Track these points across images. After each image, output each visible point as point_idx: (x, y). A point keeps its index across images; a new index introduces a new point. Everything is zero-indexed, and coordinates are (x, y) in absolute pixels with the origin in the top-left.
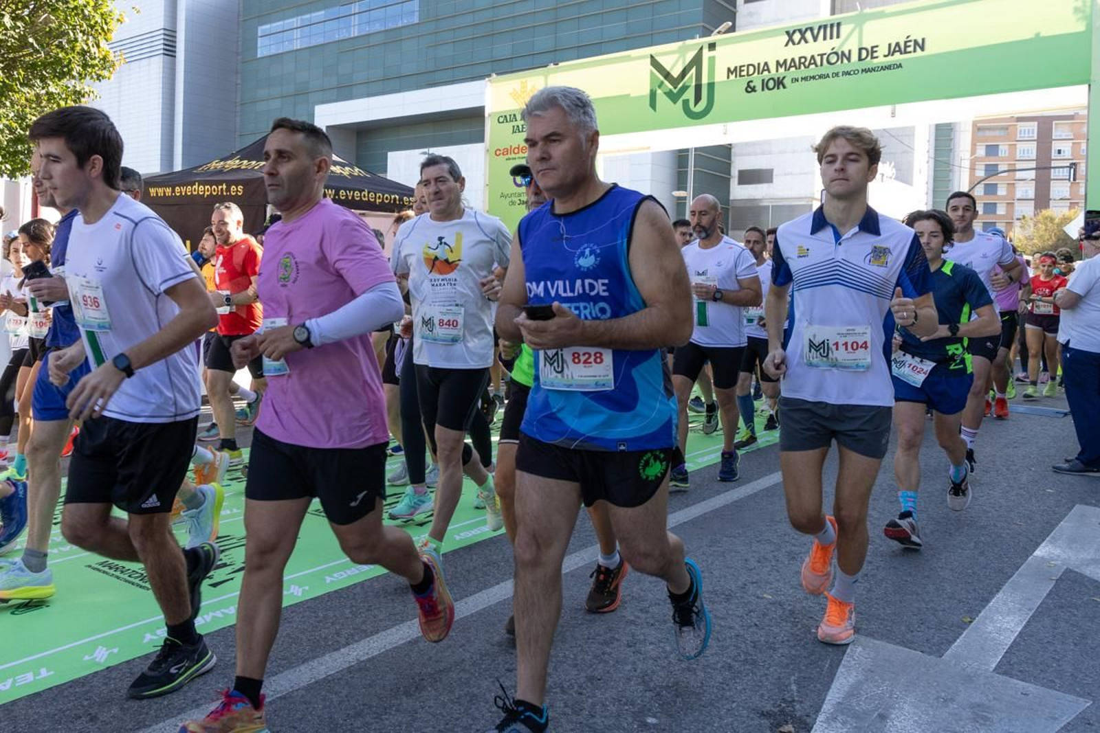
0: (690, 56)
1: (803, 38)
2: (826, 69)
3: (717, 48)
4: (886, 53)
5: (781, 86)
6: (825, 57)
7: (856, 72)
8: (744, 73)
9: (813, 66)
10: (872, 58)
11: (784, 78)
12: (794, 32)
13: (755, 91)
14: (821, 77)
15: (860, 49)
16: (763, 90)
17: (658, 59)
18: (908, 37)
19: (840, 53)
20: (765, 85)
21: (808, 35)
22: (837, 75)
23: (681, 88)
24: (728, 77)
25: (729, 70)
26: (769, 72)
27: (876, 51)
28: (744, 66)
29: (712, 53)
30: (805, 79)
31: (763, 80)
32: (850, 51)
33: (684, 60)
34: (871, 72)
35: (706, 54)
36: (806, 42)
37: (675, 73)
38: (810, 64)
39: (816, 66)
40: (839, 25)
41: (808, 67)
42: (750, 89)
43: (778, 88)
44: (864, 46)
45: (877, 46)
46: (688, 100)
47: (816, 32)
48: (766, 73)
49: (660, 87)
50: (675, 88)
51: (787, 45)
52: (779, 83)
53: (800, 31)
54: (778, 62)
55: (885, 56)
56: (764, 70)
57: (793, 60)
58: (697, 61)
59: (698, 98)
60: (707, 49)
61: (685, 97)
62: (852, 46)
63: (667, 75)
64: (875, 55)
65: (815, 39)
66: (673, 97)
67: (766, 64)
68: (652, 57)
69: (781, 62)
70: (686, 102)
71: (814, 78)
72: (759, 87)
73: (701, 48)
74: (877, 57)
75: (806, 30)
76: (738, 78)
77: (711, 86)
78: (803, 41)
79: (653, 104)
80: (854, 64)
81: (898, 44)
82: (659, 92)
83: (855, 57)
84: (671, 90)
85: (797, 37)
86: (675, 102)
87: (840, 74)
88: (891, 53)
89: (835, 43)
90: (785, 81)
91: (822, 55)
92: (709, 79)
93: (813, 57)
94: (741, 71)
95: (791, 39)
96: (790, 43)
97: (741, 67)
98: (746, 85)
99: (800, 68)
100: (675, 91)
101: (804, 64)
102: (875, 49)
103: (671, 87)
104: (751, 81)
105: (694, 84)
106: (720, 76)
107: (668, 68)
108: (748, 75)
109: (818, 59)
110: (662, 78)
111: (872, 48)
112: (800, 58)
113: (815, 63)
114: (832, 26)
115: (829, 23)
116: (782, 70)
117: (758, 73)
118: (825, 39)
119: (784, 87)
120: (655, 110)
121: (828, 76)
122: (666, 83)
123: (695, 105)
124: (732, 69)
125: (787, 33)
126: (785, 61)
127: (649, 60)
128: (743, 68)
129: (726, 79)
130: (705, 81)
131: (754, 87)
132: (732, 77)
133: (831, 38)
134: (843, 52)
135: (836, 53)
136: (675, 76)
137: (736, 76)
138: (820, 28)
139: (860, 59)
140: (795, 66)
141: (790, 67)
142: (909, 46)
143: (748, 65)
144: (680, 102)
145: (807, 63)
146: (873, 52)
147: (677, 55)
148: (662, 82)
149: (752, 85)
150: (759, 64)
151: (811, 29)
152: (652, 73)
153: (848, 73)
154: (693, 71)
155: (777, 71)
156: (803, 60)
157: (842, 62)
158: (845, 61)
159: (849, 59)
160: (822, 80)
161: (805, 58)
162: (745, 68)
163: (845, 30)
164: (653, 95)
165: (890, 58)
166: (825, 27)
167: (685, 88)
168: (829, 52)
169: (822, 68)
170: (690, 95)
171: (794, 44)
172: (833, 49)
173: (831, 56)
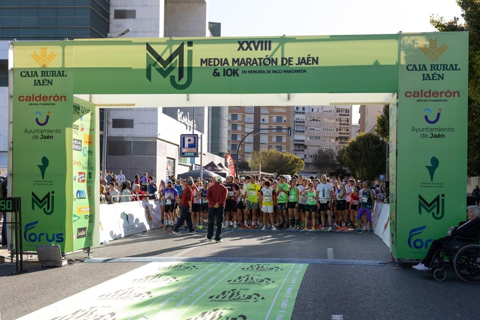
0: (175, 47)
1: (249, 47)
2: (263, 68)
3: (193, 45)
4: (297, 63)
5: (236, 75)
6: (262, 60)
7: (280, 72)
8: (212, 63)
9: (255, 65)
10: (290, 64)
11: (238, 69)
12: (243, 42)
13: (219, 76)
14: (260, 72)
15: (283, 59)
16: (224, 76)
17: (153, 47)
18: (309, 55)
19: (271, 59)
20: (225, 73)
21: (252, 45)
22: (269, 72)
23: (169, 68)
24: (201, 65)
25: (202, 60)
26: (228, 65)
27: (292, 61)
28: (212, 59)
29: (190, 48)
30: (250, 72)
31: (224, 70)
32: (276, 59)
33: (171, 50)
34: (289, 72)
35: (186, 48)
36: (251, 49)
37: (165, 57)
38: (253, 63)
39: (257, 65)
40: (270, 42)
41: (252, 65)
42: (216, 74)
43: (234, 76)
44: (285, 57)
45: (292, 58)
46: (174, 76)
47: (256, 44)
48: (226, 65)
49: (154, 66)
50: (165, 67)
51: (239, 50)
52: (234, 72)
53: (247, 42)
54: (233, 60)
55: (296, 64)
56: (224, 63)
57: (243, 59)
58: (180, 51)
59: (181, 76)
60: (187, 45)
61: (172, 74)
62: (278, 55)
63: (159, 58)
64: (291, 63)
65: (256, 49)
66: (164, 74)
67: (226, 59)
68: (147, 44)
69: (236, 60)
70: (172, 78)
71: (255, 72)
72: (222, 73)
73: (183, 44)
74: (292, 64)
75: (251, 42)
76: (208, 66)
77: (190, 69)
78: (249, 49)
79: (149, 76)
80: (279, 66)
81: (303, 58)
82: (153, 68)
83: (279, 63)
84: (161, 68)
85: (245, 46)
86: (165, 76)
87: (271, 72)
88: (300, 63)
89: (268, 53)
90: (238, 72)
91: (260, 59)
92: (188, 64)
93: (255, 59)
94: (210, 62)
95: (241, 47)
96: (241, 49)
97: (210, 59)
98: (213, 72)
99: (247, 65)
100: (165, 69)
101: (249, 62)
102: (291, 60)
103: (161, 66)
104: (217, 69)
105: (178, 66)
106: (196, 63)
107: (160, 54)
108: (214, 65)
109: (258, 61)
110: (155, 60)
111: (290, 58)
112: (247, 59)
113: (256, 63)
114: (266, 42)
115: (264, 40)
116: (236, 65)
117: (221, 65)
118: (262, 49)
119: (238, 75)
120: (150, 80)
121: (264, 72)
122: (158, 63)
123: (179, 81)
124: (204, 60)
125: (239, 42)
126: (238, 59)
127: (145, 46)
128: (211, 60)
129: (200, 65)
130: (185, 65)
131: (219, 73)
132: (204, 65)
133: (266, 49)
134: (272, 59)
135: (269, 59)
136: (165, 60)
137: (207, 65)
138: (259, 42)
139: (282, 64)
140: (244, 63)
141: (241, 63)
142: (310, 61)
143: (215, 59)
144: (168, 77)
145: (251, 63)
146: (290, 61)
147: (165, 46)
148: (156, 63)
149: (217, 71)
150: (221, 59)
151: (254, 42)
152: (147, 54)
153: (276, 72)
154: (177, 57)
155: (233, 65)
156: (249, 60)
157: (272, 65)
158: (274, 64)
159: (276, 63)
160: (261, 74)
161: (250, 59)
162: (213, 60)
163: (274, 46)
164: (149, 70)
165: (299, 66)
166: (262, 42)
167: (172, 68)
168: (265, 57)
169: (261, 66)
170: (175, 73)
171: (243, 50)
172: (267, 56)
173: (266, 60)
